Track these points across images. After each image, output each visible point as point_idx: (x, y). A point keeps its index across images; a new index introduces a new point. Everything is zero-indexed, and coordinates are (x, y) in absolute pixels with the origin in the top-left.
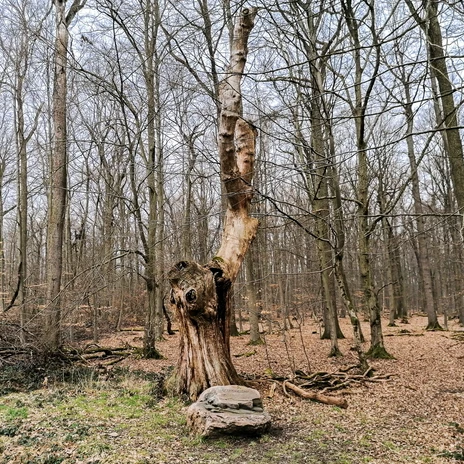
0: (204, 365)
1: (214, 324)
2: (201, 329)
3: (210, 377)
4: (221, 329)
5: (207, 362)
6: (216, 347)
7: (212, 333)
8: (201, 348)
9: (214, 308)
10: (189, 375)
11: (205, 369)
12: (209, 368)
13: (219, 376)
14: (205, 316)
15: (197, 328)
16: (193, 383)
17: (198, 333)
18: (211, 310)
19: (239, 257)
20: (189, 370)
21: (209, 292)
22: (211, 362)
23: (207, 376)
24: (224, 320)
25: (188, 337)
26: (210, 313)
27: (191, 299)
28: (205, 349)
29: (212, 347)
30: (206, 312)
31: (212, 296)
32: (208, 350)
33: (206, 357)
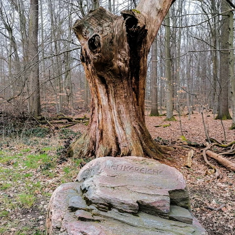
0: (114, 128)
1: (125, 82)
2: (111, 87)
3: (120, 140)
4: (134, 89)
5: (117, 124)
6: (127, 108)
7: (122, 92)
8: (111, 109)
9: (125, 62)
10: (98, 137)
11: (115, 132)
12: (119, 131)
13: (130, 141)
14: (113, 71)
15: (107, 87)
16: (101, 146)
17: (107, 92)
18: (121, 64)
19: (160, 12)
20: (98, 132)
21: (118, 41)
22: (122, 124)
23: (117, 139)
24: (137, 79)
25: (98, 97)
26: (119, 67)
27: (95, 47)
28: (115, 111)
29: (123, 108)
30: (115, 66)
31: (123, 46)
32: (119, 112)
33: (116, 119)
